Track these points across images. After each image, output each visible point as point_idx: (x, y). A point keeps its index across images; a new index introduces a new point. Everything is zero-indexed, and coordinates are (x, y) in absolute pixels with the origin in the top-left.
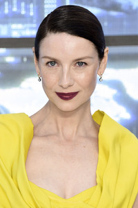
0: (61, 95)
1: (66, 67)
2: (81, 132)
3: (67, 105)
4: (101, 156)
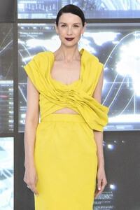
0: (67, 39)
1: (70, 26)
2: (74, 58)
3: (69, 43)
4: (82, 68)
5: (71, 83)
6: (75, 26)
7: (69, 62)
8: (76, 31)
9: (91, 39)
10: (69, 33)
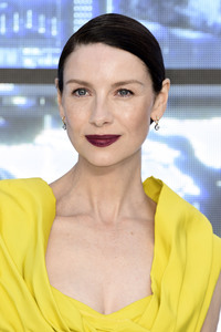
5: (115, 310)
6: (123, 91)
7: (108, 224)
8: (126, 110)
9: (181, 144)
10: (99, 119)
